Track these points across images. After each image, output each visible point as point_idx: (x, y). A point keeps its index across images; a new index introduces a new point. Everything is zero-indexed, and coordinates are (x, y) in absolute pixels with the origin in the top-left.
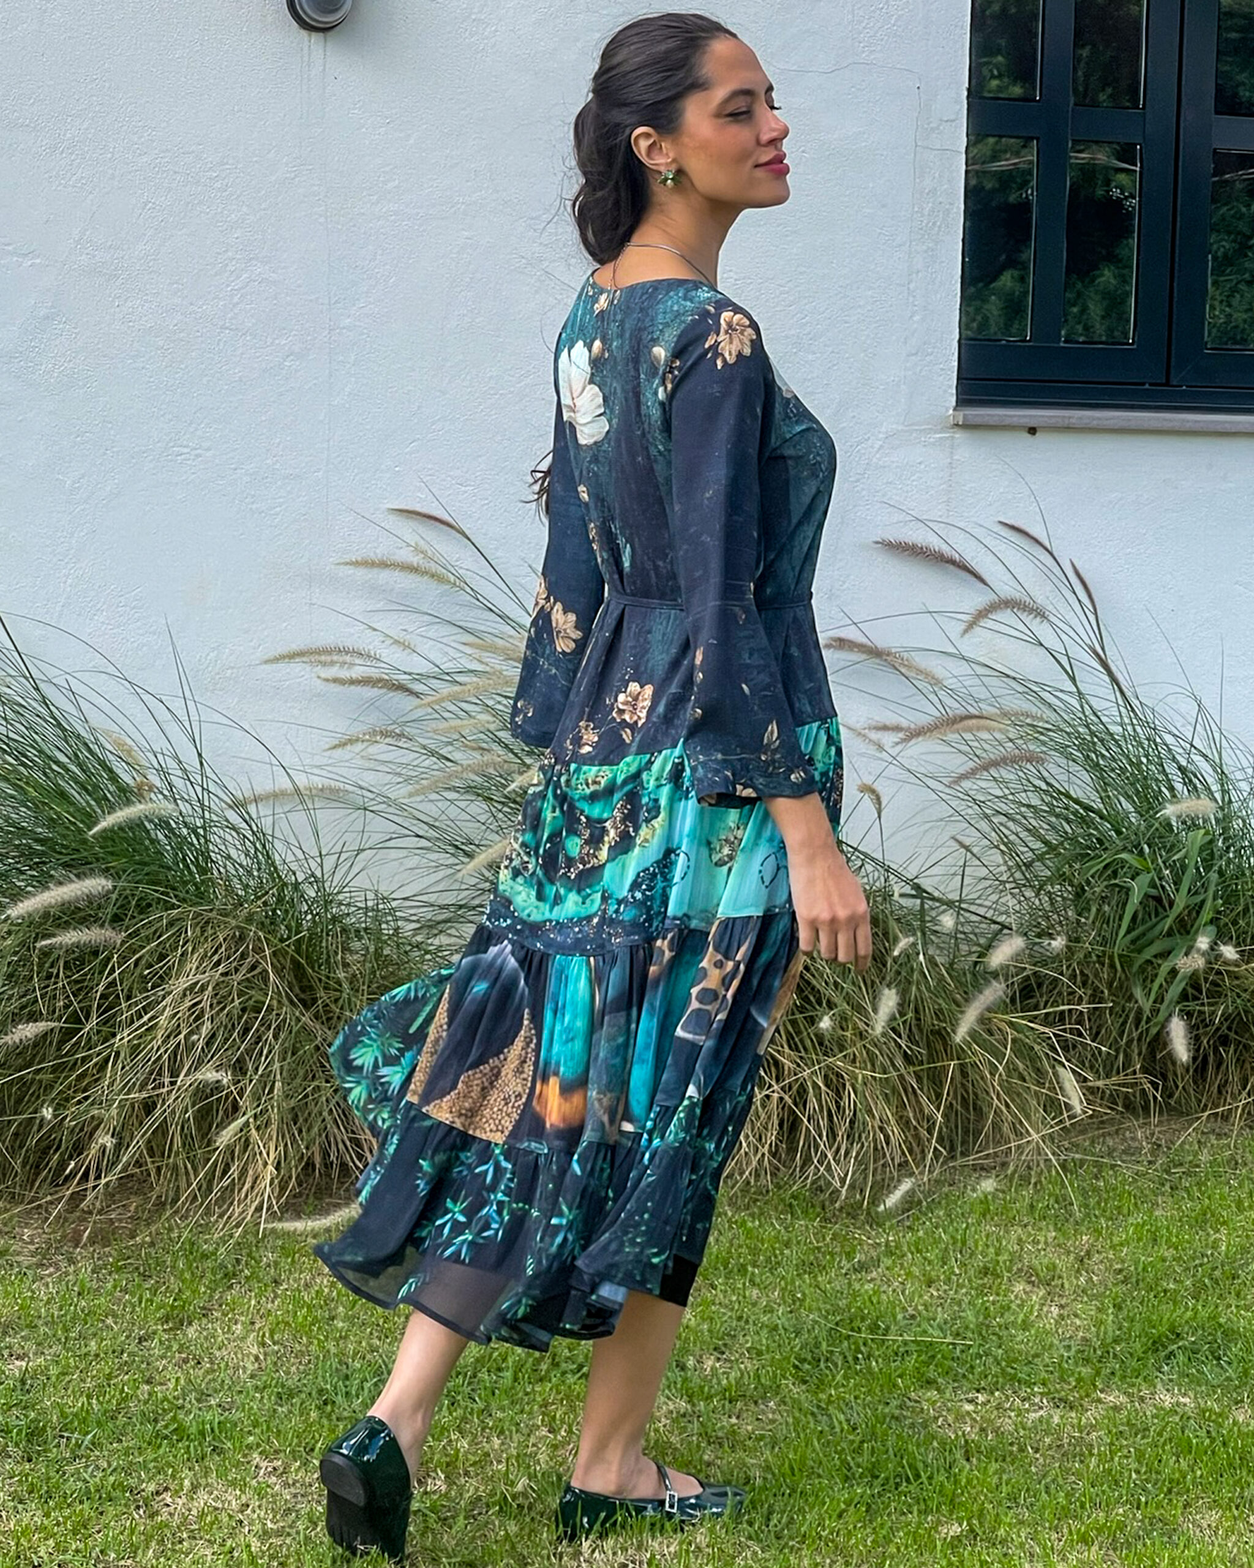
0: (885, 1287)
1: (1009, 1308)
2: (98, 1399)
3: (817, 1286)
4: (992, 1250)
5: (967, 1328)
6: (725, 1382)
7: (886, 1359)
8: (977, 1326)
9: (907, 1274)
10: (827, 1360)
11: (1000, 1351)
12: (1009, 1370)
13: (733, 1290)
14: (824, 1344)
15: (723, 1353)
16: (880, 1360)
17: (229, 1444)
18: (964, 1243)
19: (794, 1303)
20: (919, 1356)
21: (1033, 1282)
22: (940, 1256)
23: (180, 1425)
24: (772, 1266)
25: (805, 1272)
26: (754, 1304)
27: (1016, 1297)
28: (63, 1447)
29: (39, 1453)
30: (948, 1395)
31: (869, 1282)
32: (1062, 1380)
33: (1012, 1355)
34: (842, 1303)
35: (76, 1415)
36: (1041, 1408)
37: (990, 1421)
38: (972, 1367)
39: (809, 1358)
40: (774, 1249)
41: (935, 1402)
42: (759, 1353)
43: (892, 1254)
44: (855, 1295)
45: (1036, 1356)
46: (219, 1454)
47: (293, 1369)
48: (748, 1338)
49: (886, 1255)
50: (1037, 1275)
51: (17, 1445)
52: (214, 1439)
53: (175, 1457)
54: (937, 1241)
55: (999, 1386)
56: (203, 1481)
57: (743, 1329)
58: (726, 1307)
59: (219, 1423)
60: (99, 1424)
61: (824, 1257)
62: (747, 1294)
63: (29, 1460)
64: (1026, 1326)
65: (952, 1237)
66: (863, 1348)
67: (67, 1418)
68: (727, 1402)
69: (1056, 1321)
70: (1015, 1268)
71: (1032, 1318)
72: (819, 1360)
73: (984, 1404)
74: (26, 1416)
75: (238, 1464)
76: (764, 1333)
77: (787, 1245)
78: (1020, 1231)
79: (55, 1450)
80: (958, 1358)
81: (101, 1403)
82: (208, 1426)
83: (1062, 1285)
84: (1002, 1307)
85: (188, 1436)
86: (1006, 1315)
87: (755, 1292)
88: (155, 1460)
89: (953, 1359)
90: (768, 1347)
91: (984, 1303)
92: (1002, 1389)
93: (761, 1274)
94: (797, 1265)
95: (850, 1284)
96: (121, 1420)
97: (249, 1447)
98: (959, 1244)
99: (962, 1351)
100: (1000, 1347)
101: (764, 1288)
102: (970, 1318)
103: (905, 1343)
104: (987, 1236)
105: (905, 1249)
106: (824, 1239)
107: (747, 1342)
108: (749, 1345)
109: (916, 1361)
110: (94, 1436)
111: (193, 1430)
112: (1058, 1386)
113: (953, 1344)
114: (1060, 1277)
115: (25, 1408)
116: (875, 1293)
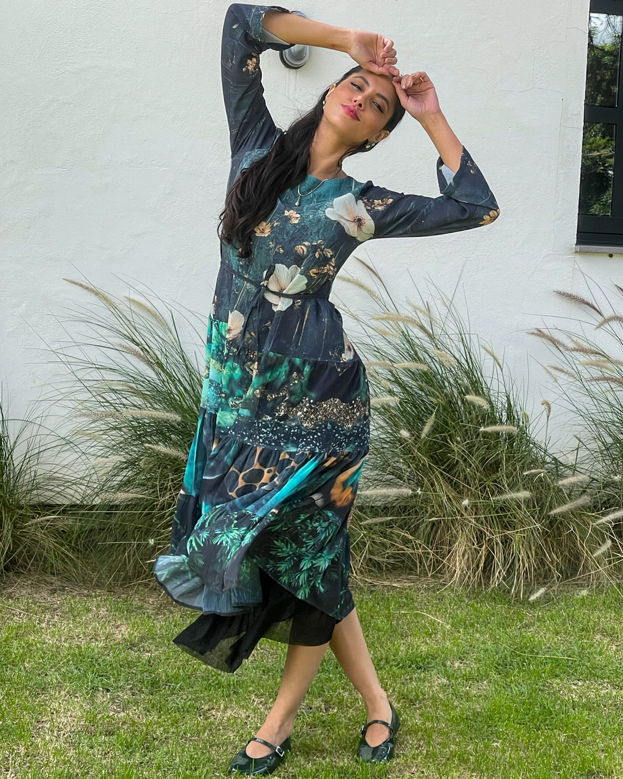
0: (536, 635)
1: (593, 646)
2: (183, 669)
3: (506, 633)
4: (586, 620)
5: (574, 653)
6: (464, 673)
7: (537, 665)
8: (579, 653)
9: (547, 630)
10: (510, 665)
11: (589, 664)
12: (593, 671)
13: (468, 633)
14: (509, 658)
15: (463, 660)
16: (534, 666)
17: (241, 690)
18: (573, 617)
19: (496, 639)
20: (552, 665)
21: (604, 635)
22: (562, 622)
23: (219, 681)
24: (486, 624)
25: (501, 627)
26: (478, 640)
27: (597, 641)
28: (167, 689)
29: (156, 691)
30: (565, 682)
31: (530, 632)
32: (617, 677)
33: (594, 666)
34: (518, 641)
35: (173, 676)
36: (607, 689)
37: (584, 693)
38: (576, 670)
39: (502, 663)
40: (487, 617)
41: (559, 684)
42: (480, 661)
43: (540, 621)
44: (524, 637)
45: (606, 666)
46: (236, 695)
47: (270, 660)
48: (475, 654)
49: (538, 621)
50: (606, 632)
51: (147, 688)
52: (234, 688)
53: (217, 695)
54: (561, 616)
55: (588, 678)
56: (229, 706)
57: (472, 651)
58: (465, 640)
59: (237, 682)
60: (184, 680)
61: (509, 621)
62: (474, 635)
63: (152, 694)
64: (600, 654)
65: (568, 614)
66: (526, 661)
67: (168, 677)
68: (465, 681)
69: (615, 652)
70: (596, 629)
71: (604, 650)
72: (507, 665)
73: (581, 686)
74: (151, 676)
75: (245, 699)
76: (482, 652)
77: (493, 615)
78: (598, 613)
79: (163, 691)
80: (570, 666)
81: (184, 672)
82: (232, 682)
83: (618, 637)
84: (590, 645)
85: (223, 686)
86: (592, 648)
87: (478, 635)
88: (208, 696)
89: (567, 666)
90: (484, 658)
91: (581, 643)
92: (590, 680)
93: (481, 627)
94: (497, 624)
95: (521, 633)
96: (193, 679)
97: (250, 692)
98: (571, 618)
99: (572, 664)
100: (589, 662)
101: (481, 633)
102: (576, 649)
103: (546, 658)
104: (584, 614)
105: (546, 618)
106: (509, 613)
107: (474, 656)
108: (475, 657)
109: (551, 666)
110: (181, 685)
111: (225, 684)
112: (615, 680)
113: (567, 659)
114: (617, 633)
115: (150, 673)
116: (532, 637)
